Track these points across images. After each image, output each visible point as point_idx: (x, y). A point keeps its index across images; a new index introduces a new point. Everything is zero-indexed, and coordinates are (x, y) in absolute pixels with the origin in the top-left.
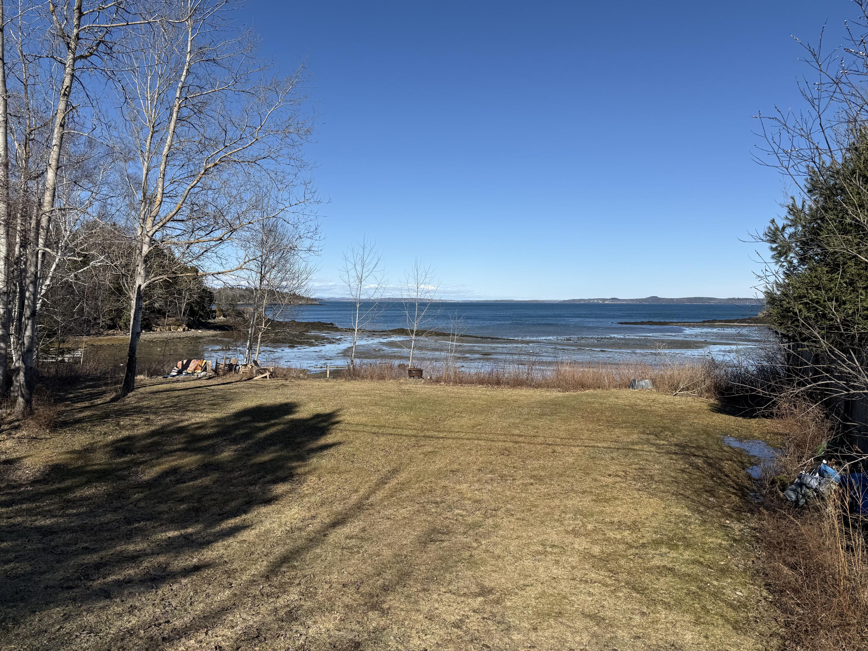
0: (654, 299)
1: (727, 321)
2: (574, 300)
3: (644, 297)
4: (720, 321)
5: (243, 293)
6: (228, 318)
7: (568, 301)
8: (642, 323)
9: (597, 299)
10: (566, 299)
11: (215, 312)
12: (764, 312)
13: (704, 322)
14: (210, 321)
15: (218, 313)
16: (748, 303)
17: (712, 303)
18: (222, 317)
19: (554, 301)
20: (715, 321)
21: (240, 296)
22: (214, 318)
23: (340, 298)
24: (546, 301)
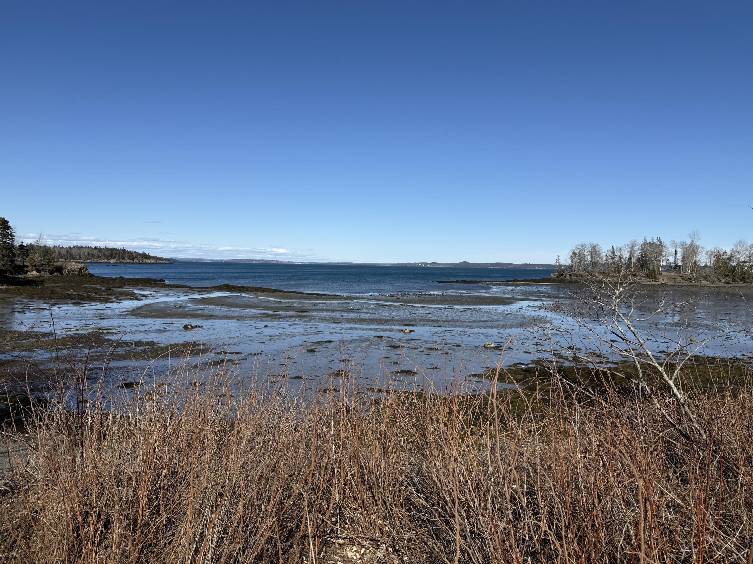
0: (465, 263)
1: (525, 281)
2: (403, 264)
3: (458, 262)
4: (520, 281)
5: (91, 252)
6: (43, 273)
7: (398, 264)
8: (457, 282)
9: (421, 263)
10: (397, 262)
11: (27, 266)
12: (556, 273)
13: (507, 281)
14: (20, 276)
15: (30, 268)
16: (537, 268)
17: (510, 267)
18: (34, 273)
19: (387, 264)
20: (515, 281)
21: (89, 254)
22: (26, 273)
23: (193, 259)
24: (380, 264)
